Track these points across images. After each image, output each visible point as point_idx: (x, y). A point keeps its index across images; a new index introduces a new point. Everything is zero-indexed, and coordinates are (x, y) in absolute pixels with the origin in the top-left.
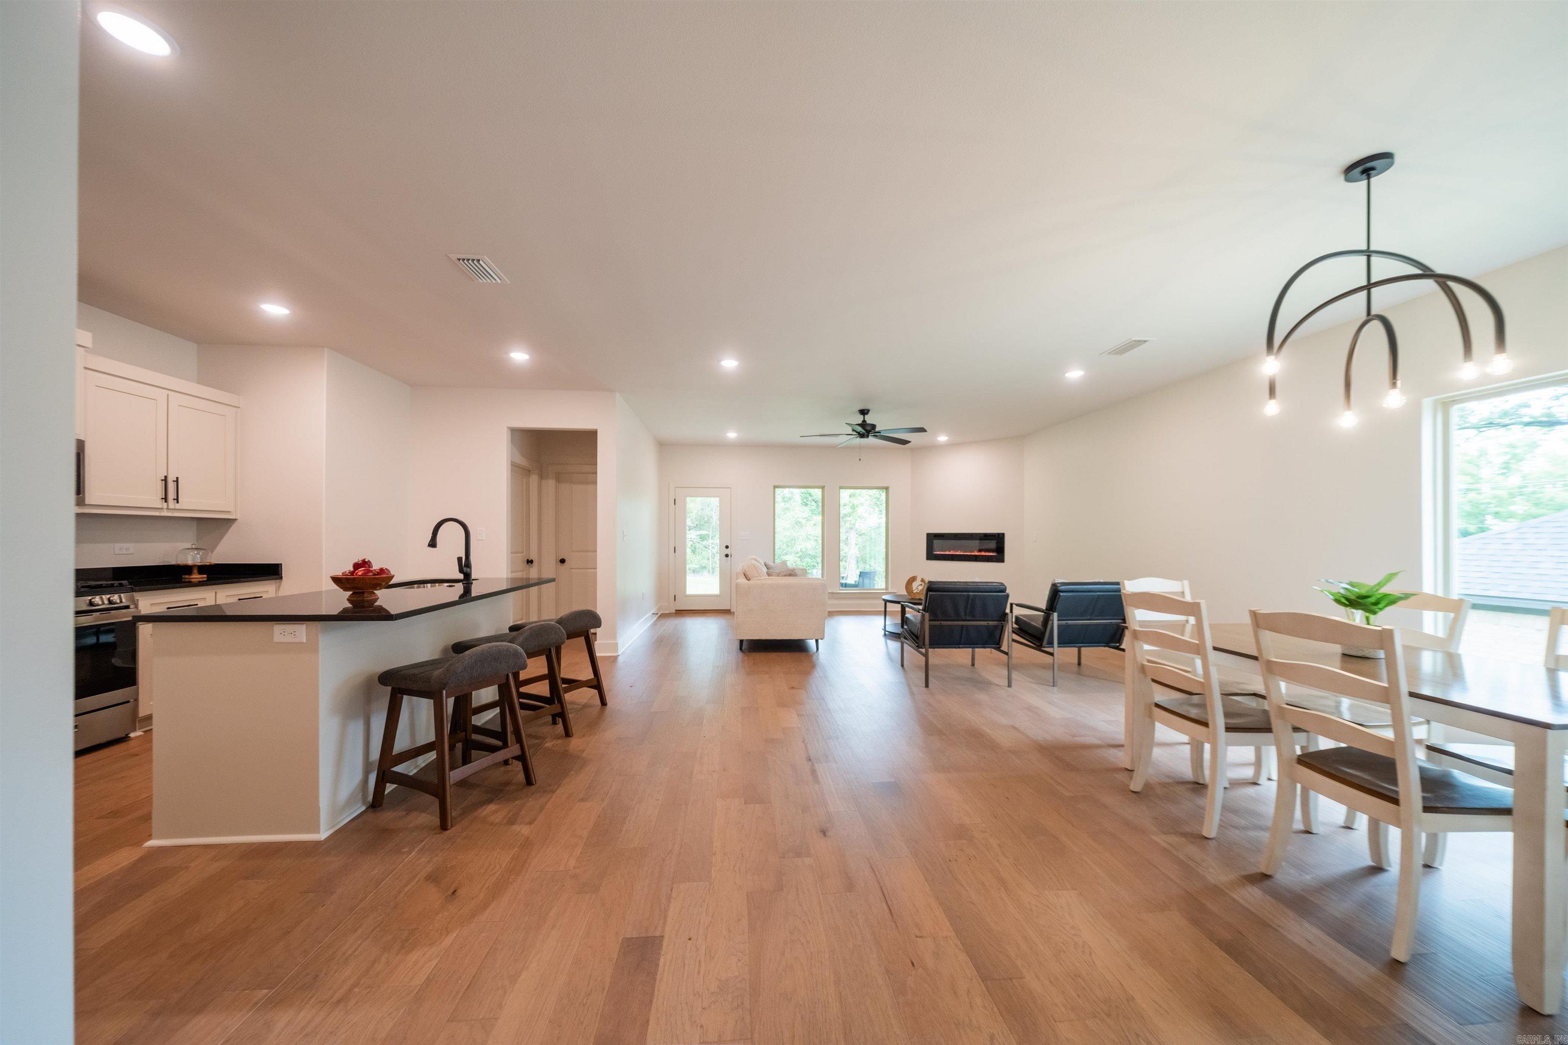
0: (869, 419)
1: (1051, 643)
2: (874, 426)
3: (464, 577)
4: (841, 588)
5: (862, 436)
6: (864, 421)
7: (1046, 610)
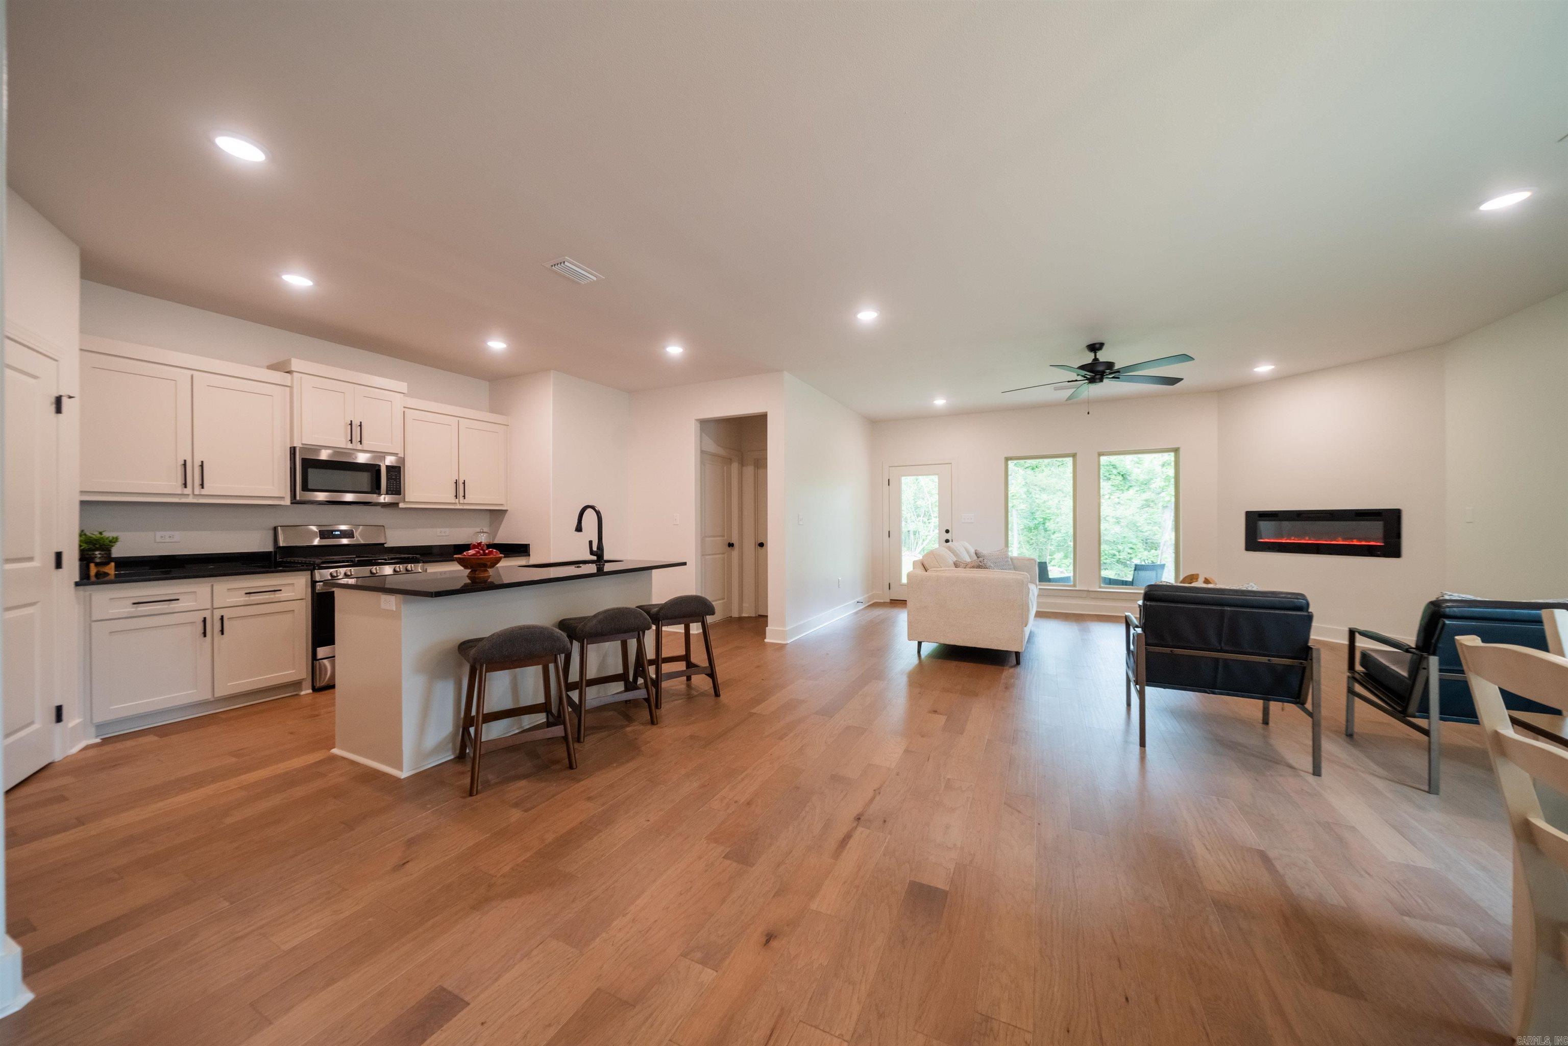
0: (1103, 356)
1: (1424, 710)
2: (1110, 365)
3: (597, 558)
4: (1102, 585)
5: (1092, 381)
6: (1096, 359)
7: (1417, 648)
